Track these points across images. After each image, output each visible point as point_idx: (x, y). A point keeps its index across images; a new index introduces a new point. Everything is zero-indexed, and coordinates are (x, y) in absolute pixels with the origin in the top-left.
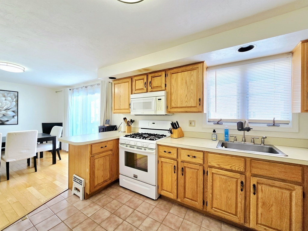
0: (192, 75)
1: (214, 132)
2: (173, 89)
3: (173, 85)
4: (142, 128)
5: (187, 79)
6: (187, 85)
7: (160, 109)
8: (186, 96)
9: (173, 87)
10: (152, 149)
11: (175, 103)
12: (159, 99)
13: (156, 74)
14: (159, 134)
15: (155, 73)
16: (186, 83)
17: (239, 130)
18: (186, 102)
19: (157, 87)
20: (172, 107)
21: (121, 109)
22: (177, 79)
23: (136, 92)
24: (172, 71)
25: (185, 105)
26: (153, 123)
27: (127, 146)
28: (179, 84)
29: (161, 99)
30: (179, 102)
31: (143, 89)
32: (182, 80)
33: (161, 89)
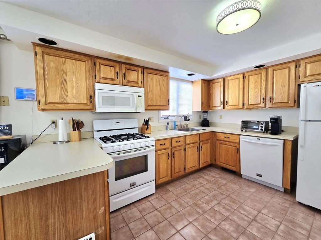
0: (164, 80)
1: (167, 124)
2: (149, 88)
3: (149, 85)
4: (98, 131)
5: (160, 82)
6: (160, 87)
7: (140, 106)
8: (160, 96)
9: (149, 86)
10: (152, 146)
11: (152, 102)
12: (139, 96)
13: (132, 68)
14: (133, 133)
15: (131, 66)
16: (160, 85)
17: (185, 121)
18: (160, 101)
19: (133, 82)
20: (149, 105)
21: (68, 103)
22: (152, 80)
23: (101, 81)
24: (149, 71)
25: (159, 104)
26: (117, 123)
27: (118, 154)
28: (155, 85)
29: (141, 96)
30: (154, 101)
31: (114, 79)
32: (157, 81)
33: (137, 86)
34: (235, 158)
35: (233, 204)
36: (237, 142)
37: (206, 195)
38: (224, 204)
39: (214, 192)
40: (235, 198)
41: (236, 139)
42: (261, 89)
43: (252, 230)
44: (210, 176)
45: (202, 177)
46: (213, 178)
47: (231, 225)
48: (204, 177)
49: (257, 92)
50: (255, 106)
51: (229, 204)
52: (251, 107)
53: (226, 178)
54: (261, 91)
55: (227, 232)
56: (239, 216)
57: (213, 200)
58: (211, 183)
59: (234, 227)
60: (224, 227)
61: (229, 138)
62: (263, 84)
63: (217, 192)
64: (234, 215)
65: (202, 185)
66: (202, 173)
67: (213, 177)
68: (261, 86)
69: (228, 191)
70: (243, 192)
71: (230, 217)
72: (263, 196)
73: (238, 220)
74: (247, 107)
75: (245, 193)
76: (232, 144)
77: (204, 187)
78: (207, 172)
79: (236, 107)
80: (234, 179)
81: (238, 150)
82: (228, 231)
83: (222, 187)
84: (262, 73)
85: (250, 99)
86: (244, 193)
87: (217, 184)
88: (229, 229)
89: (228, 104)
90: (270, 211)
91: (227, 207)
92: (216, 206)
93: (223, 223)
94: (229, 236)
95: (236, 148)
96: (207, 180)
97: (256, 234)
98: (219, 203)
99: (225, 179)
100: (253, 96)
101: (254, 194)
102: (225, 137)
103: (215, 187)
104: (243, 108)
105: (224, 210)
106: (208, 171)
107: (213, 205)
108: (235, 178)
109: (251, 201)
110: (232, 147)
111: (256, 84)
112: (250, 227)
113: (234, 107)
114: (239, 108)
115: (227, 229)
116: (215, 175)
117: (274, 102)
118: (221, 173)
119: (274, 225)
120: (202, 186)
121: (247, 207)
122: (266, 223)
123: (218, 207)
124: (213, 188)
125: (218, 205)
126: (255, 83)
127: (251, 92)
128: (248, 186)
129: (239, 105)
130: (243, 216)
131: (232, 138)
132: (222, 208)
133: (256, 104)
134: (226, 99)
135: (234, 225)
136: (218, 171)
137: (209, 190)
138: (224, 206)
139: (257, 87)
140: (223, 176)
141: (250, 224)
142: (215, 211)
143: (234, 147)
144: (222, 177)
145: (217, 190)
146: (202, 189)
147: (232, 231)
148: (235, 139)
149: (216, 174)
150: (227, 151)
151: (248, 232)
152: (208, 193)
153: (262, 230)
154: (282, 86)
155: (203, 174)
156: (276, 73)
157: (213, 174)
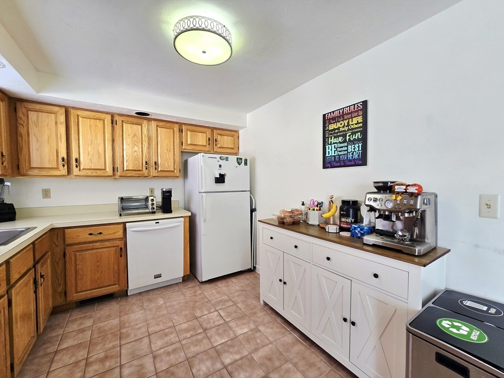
34: (116, 268)
35: (168, 338)
36: (119, 237)
37: (118, 370)
38: (162, 350)
39: (123, 351)
40: (159, 328)
41: (118, 232)
42: (142, 148)
43: (217, 341)
44: (74, 334)
45: (56, 352)
46: (86, 333)
47: (201, 361)
48: (65, 346)
49: (137, 152)
50: (134, 173)
51: (167, 343)
52: (128, 175)
53: (107, 314)
54: (142, 151)
55: (211, 373)
56: (192, 343)
57: (141, 363)
58: (96, 344)
59: (207, 360)
60: (202, 373)
61: (100, 233)
62: (145, 142)
63: (129, 346)
64: (188, 348)
65: (84, 362)
66: (44, 344)
67: (82, 331)
68: (142, 144)
69: (139, 328)
70: (156, 312)
71: (190, 355)
72: (176, 299)
73: (198, 347)
74: (121, 175)
75: (160, 312)
76: (108, 244)
77: (91, 363)
78: (53, 334)
79: (99, 173)
80: (120, 306)
81: (122, 251)
82: (209, 371)
83: (123, 331)
84: (143, 125)
85: (127, 161)
86: (158, 313)
87: (109, 335)
88: (208, 368)
89: (80, 165)
90: (200, 309)
91: (170, 349)
92: (158, 365)
93: (194, 371)
94: (218, 373)
95: (116, 249)
96: (79, 346)
97: (223, 341)
98: (155, 357)
99: (109, 317)
100: (131, 158)
101: (168, 304)
102: (91, 234)
103: (114, 343)
104: (114, 175)
105: (172, 357)
106: (54, 329)
107: (153, 369)
108: (122, 303)
109: (177, 315)
110: (109, 249)
111: (135, 139)
112: (213, 340)
113: (96, 172)
114: (106, 174)
115: (208, 371)
116: (81, 324)
117: (159, 170)
118: (87, 312)
119: (217, 317)
120: (87, 365)
121: (183, 325)
122: (214, 322)
123: (161, 361)
124: (114, 347)
125: (158, 360)
126: (134, 137)
127: (128, 151)
128: (150, 300)
129: (105, 169)
130: (194, 338)
131: (108, 233)
132: (168, 358)
133: (135, 170)
134: (74, 155)
135: (205, 357)
136: (77, 314)
137: (112, 357)
138: (164, 352)
139: (136, 144)
140: (98, 316)
141: (209, 339)
142: (167, 372)
143: (112, 249)
144: (99, 318)
145: (123, 342)
146: (96, 371)
147: (213, 365)
148: (114, 233)
149: (78, 322)
150: (98, 262)
151: (219, 347)
152: (117, 362)
153: (220, 331)
154: (167, 149)
155: (49, 345)
156: (160, 131)
157: (75, 327)
